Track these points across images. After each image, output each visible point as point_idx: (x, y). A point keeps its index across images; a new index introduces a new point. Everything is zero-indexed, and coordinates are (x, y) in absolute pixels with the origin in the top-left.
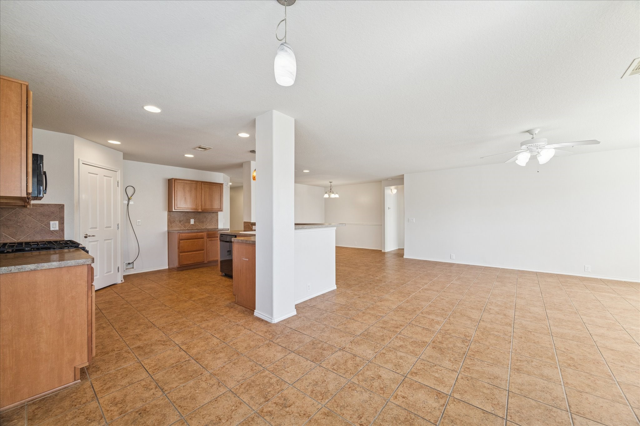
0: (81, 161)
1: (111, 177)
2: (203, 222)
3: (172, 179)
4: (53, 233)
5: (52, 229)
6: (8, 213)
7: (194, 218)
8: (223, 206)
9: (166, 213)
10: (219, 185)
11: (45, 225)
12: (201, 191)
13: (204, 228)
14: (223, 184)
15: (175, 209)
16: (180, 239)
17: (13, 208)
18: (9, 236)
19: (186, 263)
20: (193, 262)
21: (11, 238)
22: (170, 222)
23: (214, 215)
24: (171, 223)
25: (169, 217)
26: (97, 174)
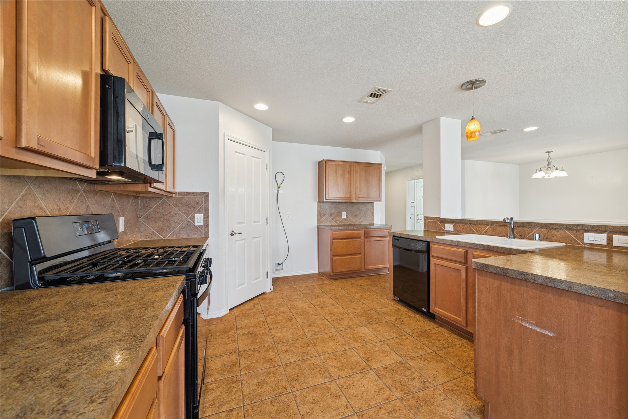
0: (227, 136)
1: (260, 159)
2: (356, 216)
3: (323, 160)
4: (198, 229)
5: (197, 224)
6: (156, 204)
7: (347, 211)
8: (381, 195)
9: (316, 204)
10: (377, 166)
11: (191, 219)
12: (355, 175)
13: (358, 223)
14: (382, 164)
15: (326, 199)
16: (333, 238)
17: (160, 197)
18: (156, 233)
19: (339, 270)
20: (348, 270)
21: (159, 235)
22: (320, 215)
23: (369, 206)
24: (321, 217)
25: (318, 209)
26: (245, 154)
